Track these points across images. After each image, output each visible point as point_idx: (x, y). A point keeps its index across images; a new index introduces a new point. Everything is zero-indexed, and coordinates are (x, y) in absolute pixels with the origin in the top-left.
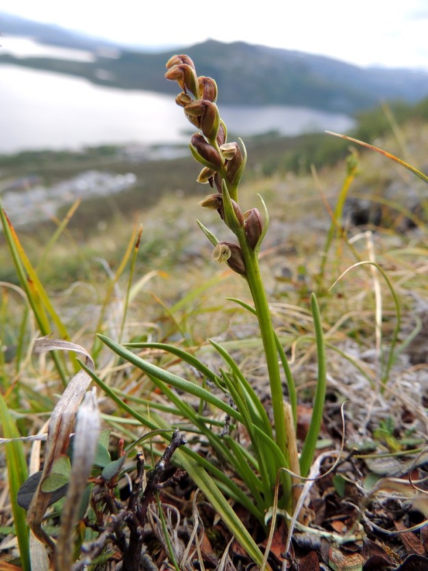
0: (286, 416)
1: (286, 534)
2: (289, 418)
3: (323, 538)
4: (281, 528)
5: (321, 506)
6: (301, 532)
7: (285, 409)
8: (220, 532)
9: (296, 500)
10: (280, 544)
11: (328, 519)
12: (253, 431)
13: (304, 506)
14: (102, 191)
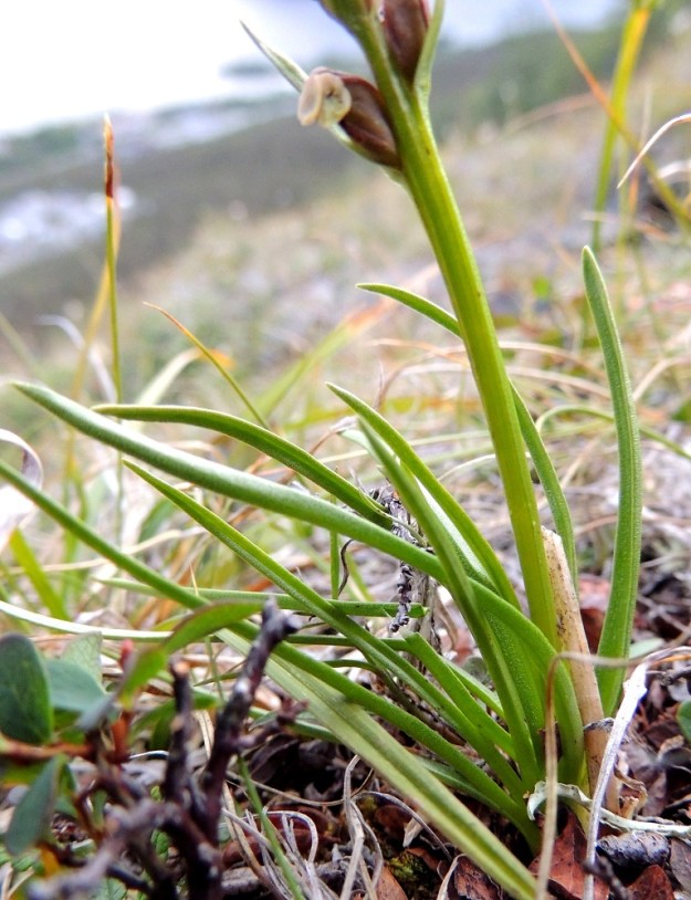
0: (549, 563)
1: (581, 842)
2: (559, 568)
3: (672, 838)
4: (568, 830)
5: (656, 775)
6: (617, 832)
7: (546, 546)
8: (421, 860)
9: (595, 761)
10: (570, 865)
11: (677, 803)
12: (470, 595)
13: (616, 772)
14: (63, 238)
